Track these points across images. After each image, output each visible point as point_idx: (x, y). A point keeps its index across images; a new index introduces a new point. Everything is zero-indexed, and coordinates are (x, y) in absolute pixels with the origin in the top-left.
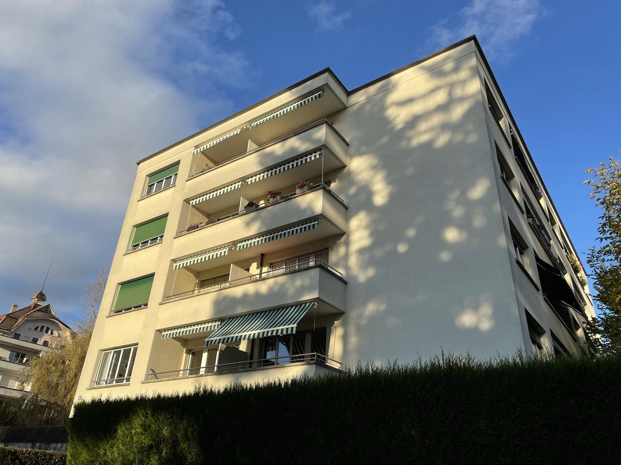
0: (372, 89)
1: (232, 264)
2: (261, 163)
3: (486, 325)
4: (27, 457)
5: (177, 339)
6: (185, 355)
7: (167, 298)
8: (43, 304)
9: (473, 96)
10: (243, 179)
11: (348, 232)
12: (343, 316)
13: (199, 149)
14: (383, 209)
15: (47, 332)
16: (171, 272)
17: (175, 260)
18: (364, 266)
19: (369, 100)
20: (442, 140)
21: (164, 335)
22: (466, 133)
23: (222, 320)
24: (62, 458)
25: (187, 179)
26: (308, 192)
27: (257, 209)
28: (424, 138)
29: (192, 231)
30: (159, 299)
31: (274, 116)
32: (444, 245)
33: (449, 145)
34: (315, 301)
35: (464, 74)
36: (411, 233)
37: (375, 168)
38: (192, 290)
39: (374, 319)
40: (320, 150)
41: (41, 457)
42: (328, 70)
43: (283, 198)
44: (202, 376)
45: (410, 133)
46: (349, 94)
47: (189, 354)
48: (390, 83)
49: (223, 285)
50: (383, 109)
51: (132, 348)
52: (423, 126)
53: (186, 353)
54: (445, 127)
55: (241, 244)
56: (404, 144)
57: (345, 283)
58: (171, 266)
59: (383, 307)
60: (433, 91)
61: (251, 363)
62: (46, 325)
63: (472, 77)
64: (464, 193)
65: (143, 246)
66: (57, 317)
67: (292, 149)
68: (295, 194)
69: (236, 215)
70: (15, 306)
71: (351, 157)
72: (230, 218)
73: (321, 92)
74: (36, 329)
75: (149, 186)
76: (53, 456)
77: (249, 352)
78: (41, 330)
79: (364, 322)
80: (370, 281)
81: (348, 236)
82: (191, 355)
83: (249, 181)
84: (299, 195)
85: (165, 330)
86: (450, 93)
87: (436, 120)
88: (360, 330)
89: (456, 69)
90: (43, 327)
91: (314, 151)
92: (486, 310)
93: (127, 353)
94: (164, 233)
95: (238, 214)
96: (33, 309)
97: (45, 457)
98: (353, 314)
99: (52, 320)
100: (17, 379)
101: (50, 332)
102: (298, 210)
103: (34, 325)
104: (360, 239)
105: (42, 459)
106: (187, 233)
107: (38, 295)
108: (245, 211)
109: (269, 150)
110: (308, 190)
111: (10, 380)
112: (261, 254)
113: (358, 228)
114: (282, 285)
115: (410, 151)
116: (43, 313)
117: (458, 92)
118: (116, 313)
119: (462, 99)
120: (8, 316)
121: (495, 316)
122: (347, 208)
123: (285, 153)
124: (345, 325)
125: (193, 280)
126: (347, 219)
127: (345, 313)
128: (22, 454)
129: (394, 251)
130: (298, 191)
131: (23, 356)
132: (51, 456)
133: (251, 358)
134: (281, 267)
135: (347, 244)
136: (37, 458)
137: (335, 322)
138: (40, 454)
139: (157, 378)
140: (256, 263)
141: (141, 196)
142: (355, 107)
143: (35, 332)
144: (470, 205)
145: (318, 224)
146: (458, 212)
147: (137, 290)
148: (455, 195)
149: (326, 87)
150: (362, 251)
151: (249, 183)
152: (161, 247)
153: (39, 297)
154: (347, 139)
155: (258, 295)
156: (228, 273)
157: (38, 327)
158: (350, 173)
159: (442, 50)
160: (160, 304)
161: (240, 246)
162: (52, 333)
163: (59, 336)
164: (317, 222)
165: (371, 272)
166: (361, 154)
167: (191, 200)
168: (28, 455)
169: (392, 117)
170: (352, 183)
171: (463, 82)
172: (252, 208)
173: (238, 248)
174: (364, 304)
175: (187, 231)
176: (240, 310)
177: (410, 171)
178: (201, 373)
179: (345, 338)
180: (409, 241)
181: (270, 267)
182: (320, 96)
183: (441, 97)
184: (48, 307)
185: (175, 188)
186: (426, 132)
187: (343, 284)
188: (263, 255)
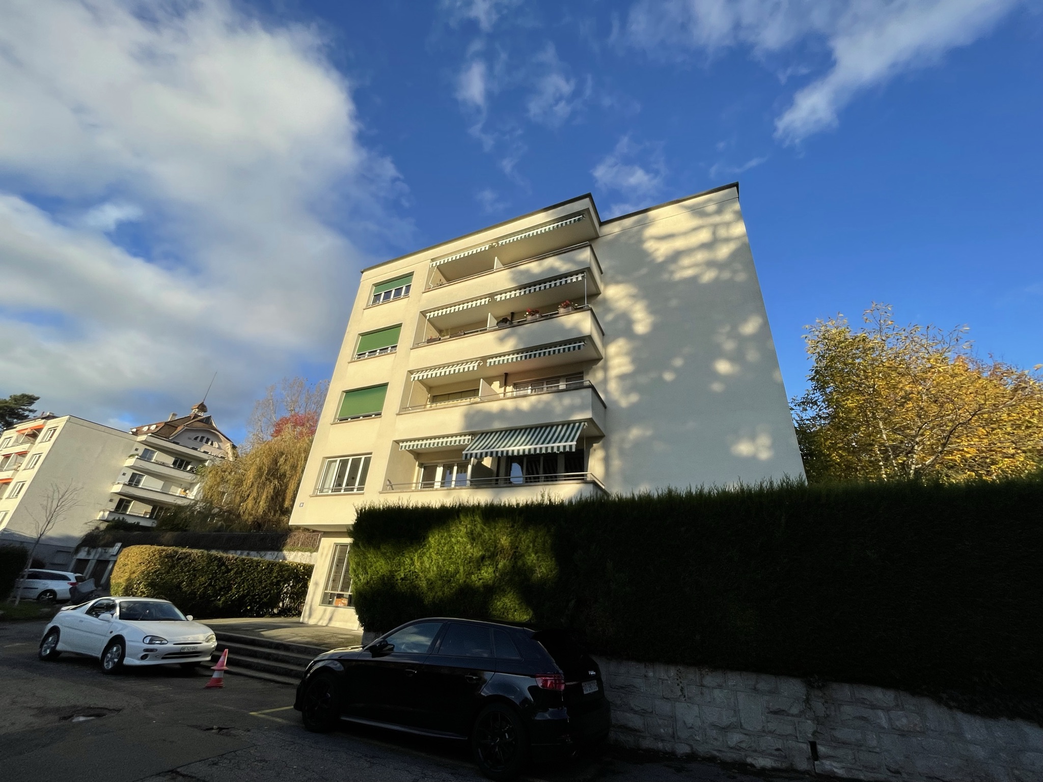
0: (628, 222)
1: (482, 380)
2: (513, 279)
3: (764, 455)
4: (233, 563)
5: (411, 452)
6: (417, 468)
7: (404, 410)
8: (203, 415)
9: (738, 238)
10: (492, 296)
11: (605, 357)
12: (603, 439)
13: (434, 263)
14: (644, 338)
15: (207, 442)
16: (408, 383)
17: (411, 372)
18: (627, 392)
19: (624, 231)
20: (709, 276)
21: (402, 446)
22: (735, 272)
23: (473, 434)
24: (268, 566)
25: (423, 291)
26: (573, 312)
27: (512, 325)
28: (689, 273)
29: (434, 343)
30: (396, 408)
31: (525, 236)
32: (716, 376)
33: (716, 281)
34: (585, 422)
35: (728, 216)
36: (678, 362)
37: (634, 297)
38: (424, 404)
39: (638, 445)
40: (582, 272)
41: (247, 564)
42: (589, 196)
43: (542, 317)
44: (437, 490)
45: (672, 267)
46: (602, 224)
47: (421, 468)
48: (647, 217)
49: (473, 400)
50: (641, 241)
51: (363, 457)
52: (686, 261)
53: (419, 466)
54: (710, 264)
55: (491, 360)
56: (666, 276)
57: (605, 407)
58: (408, 378)
59: (649, 433)
60: (695, 229)
61: (497, 480)
62: (207, 436)
63: (737, 220)
64: (735, 327)
65: (370, 355)
66: (218, 429)
67: (552, 269)
68: (558, 313)
69: (484, 331)
70: (174, 415)
71: (606, 284)
72: (478, 333)
73: (581, 216)
74: (196, 439)
75: (375, 296)
76: (260, 562)
77: (495, 469)
78: (201, 440)
79: (627, 446)
80: (633, 407)
81: (606, 361)
82: (423, 469)
83: (498, 298)
84: (562, 314)
85: (403, 441)
86: (714, 233)
87: (700, 256)
88: (622, 452)
89: (719, 212)
90: (203, 438)
91: (576, 273)
92: (764, 440)
93: (356, 463)
94: (397, 343)
95: (486, 329)
96: (193, 419)
97: (252, 564)
98: (615, 438)
99: (213, 431)
100: (180, 486)
101: (210, 443)
102: (562, 329)
103: (194, 435)
104: (620, 366)
105: (249, 566)
106: (426, 344)
107: (199, 405)
108: (497, 327)
109: (523, 267)
110: (572, 310)
111: (173, 486)
112: (505, 373)
113: (618, 354)
114: (547, 403)
115: (673, 285)
116: (205, 424)
117: (722, 233)
118: (340, 420)
119: (727, 240)
120: (166, 424)
121: (773, 446)
122: (603, 334)
123: (542, 273)
124: (606, 447)
125: (425, 395)
126: (605, 345)
127: (604, 436)
128: (229, 560)
129: (660, 380)
130: (562, 310)
131: (188, 464)
132: (258, 563)
133: (498, 475)
134: (526, 388)
135: (605, 369)
136: (244, 564)
137: (594, 445)
138: (247, 561)
139: (393, 489)
140: (498, 382)
141: (367, 306)
142: (610, 237)
143: (195, 442)
144: (743, 340)
145: (584, 345)
146: (729, 346)
147: (367, 401)
148: (727, 328)
149: (586, 213)
150: (622, 377)
151: (498, 300)
152: (395, 357)
153: (200, 408)
154: (603, 267)
155: (518, 411)
156: (478, 388)
157: (198, 437)
158: (605, 301)
159: (704, 192)
160: (398, 414)
161: (490, 362)
162: (212, 444)
163: (219, 448)
164: (583, 343)
165: (634, 398)
166: (617, 282)
167: (428, 313)
168: (235, 562)
169: (651, 250)
170: (608, 310)
171: (728, 224)
172: (505, 325)
173: (488, 364)
174: (628, 427)
175: (427, 343)
176: (497, 425)
177: (674, 303)
178: (435, 487)
179: (607, 460)
180: (676, 370)
181: (514, 387)
182: (579, 219)
183: (704, 236)
184: (209, 418)
185: (409, 300)
186: (689, 267)
187: (603, 408)
188: (506, 374)
